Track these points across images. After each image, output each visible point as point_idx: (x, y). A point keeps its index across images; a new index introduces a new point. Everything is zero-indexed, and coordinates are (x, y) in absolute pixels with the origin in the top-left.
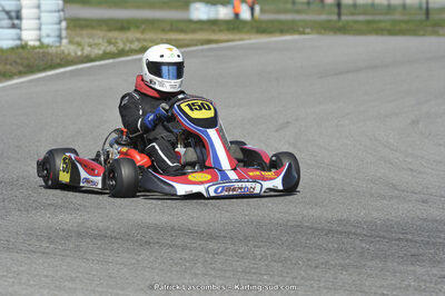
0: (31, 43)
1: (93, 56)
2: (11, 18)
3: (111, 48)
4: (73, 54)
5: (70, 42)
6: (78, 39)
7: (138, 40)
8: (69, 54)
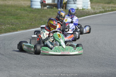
0: (80, 8)
1: (97, 12)
2: (74, 1)
3: (103, 10)
4: (91, 12)
5: (92, 8)
6: (94, 7)
7: (112, 7)
8: (90, 12)
